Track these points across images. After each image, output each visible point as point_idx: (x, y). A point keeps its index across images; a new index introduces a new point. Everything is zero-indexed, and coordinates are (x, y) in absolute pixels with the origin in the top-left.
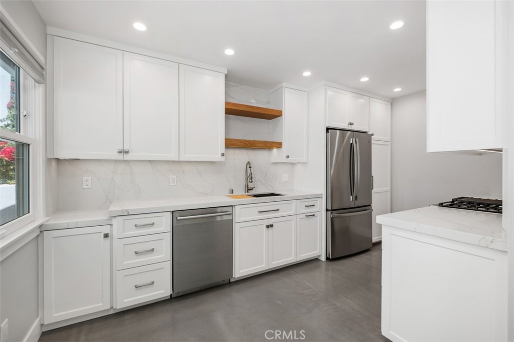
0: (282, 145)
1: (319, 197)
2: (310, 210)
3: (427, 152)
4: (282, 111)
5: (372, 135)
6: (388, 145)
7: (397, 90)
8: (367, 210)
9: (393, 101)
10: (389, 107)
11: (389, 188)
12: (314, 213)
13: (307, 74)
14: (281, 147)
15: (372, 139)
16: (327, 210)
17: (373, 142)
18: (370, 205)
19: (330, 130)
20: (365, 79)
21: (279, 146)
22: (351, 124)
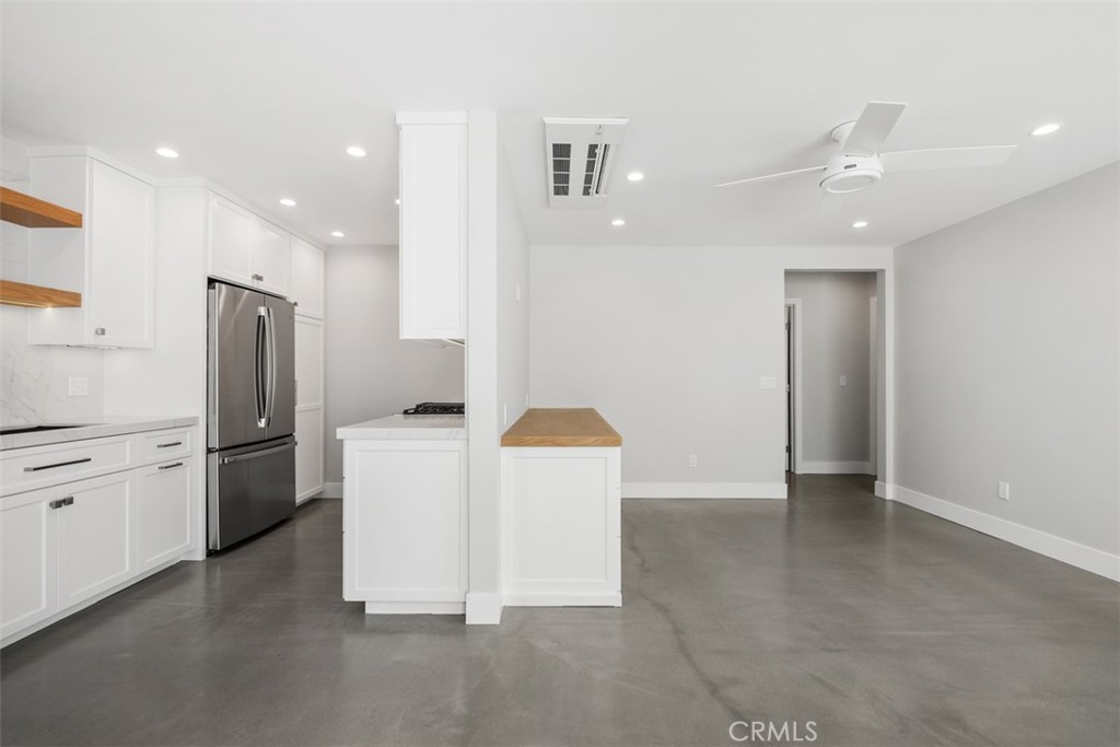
0: (80, 301)
1: (190, 423)
2: (171, 455)
3: (401, 338)
4: (81, 215)
5: (296, 304)
6: (319, 326)
7: (338, 234)
8: (286, 443)
9: (328, 251)
10: (322, 258)
11: (321, 403)
12: (179, 461)
13: (167, 153)
14: (79, 306)
15: (296, 312)
16: (209, 451)
17: (296, 317)
18: (291, 435)
19: (217, 284)
20: (288, 202)
21: (71, 302)
22: (260, 278)
